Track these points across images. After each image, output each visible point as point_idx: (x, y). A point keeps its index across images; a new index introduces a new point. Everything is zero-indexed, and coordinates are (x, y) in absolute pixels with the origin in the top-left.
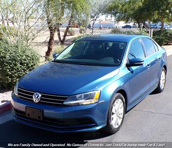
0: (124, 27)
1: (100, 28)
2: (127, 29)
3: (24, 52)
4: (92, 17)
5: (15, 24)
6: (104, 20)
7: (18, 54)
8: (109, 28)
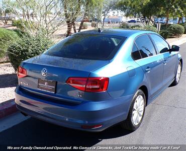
0: (129, 22)
1: (109, 23)
2: (132, 23)
3: (46, 45)
4: (103, 12)
5: (35, 18)
6: (112, 15)
7: (40, 48)
8: (117, 22)
